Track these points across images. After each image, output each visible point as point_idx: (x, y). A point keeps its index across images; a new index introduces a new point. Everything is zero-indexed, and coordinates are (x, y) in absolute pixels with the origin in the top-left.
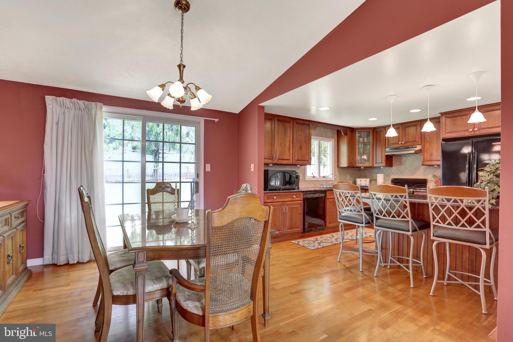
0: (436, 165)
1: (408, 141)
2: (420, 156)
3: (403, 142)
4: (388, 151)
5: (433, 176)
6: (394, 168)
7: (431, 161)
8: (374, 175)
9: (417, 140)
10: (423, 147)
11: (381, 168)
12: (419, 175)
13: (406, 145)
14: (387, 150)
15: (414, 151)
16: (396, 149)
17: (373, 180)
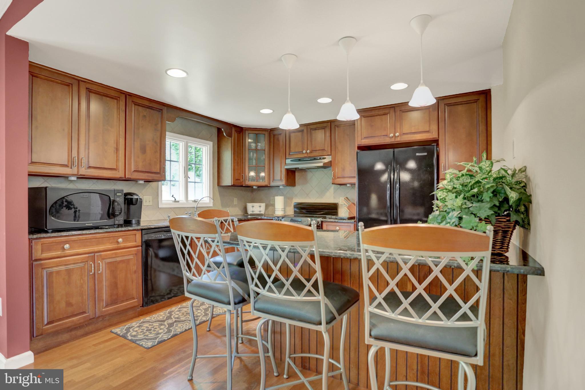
0: (349, 183)
1: (315, 149)
2: (329, 172)
3: (308, 151)
4: (290, 164)
5: (346, 198)
6: (297, 189)
7: (344, 177)
8: (271, 198)
9: (326, 149)
10: (334, 158)
11: (280, 187)
12: (328, 199)
13: (312, 155)
14: (288, 161)
15: (322, 164)
16: (299, 160)
17: (270, 205)
